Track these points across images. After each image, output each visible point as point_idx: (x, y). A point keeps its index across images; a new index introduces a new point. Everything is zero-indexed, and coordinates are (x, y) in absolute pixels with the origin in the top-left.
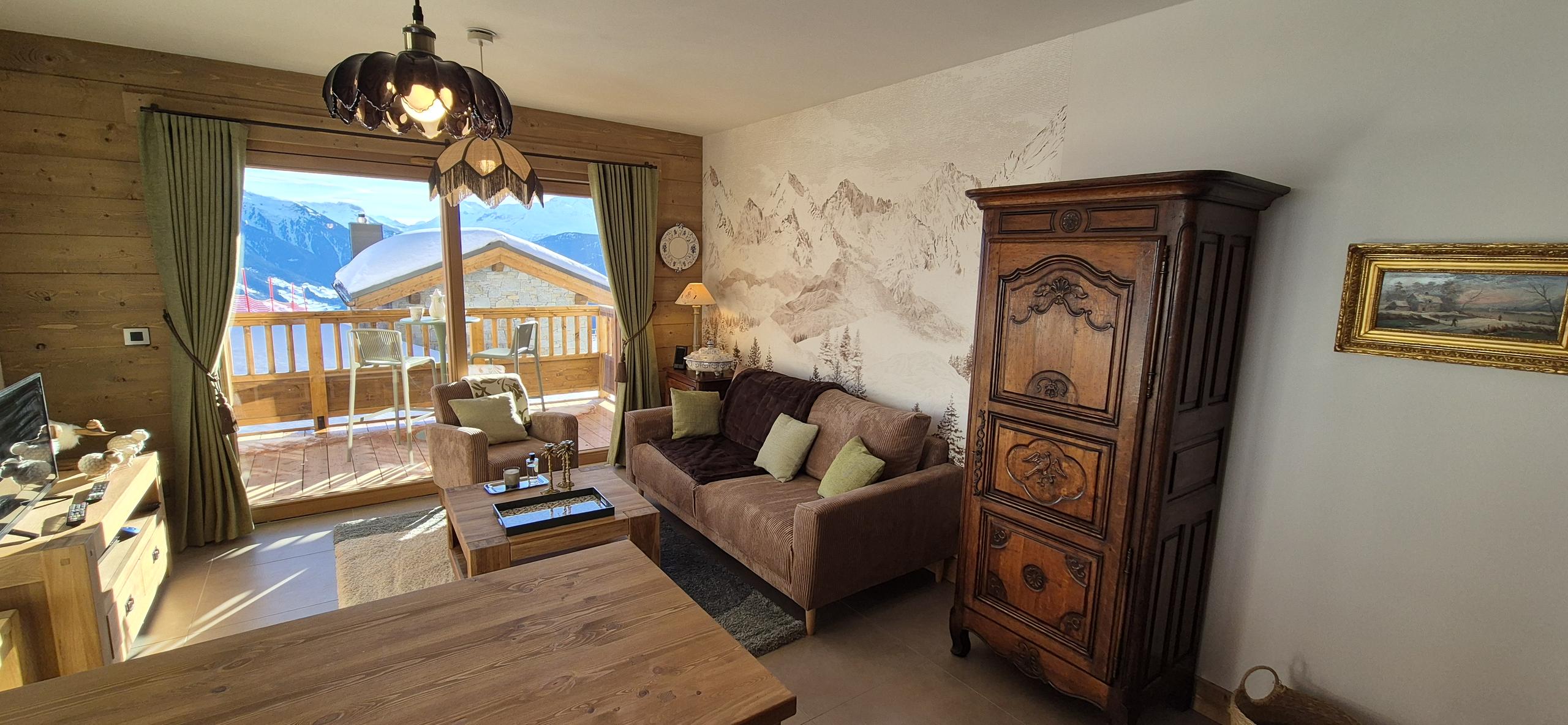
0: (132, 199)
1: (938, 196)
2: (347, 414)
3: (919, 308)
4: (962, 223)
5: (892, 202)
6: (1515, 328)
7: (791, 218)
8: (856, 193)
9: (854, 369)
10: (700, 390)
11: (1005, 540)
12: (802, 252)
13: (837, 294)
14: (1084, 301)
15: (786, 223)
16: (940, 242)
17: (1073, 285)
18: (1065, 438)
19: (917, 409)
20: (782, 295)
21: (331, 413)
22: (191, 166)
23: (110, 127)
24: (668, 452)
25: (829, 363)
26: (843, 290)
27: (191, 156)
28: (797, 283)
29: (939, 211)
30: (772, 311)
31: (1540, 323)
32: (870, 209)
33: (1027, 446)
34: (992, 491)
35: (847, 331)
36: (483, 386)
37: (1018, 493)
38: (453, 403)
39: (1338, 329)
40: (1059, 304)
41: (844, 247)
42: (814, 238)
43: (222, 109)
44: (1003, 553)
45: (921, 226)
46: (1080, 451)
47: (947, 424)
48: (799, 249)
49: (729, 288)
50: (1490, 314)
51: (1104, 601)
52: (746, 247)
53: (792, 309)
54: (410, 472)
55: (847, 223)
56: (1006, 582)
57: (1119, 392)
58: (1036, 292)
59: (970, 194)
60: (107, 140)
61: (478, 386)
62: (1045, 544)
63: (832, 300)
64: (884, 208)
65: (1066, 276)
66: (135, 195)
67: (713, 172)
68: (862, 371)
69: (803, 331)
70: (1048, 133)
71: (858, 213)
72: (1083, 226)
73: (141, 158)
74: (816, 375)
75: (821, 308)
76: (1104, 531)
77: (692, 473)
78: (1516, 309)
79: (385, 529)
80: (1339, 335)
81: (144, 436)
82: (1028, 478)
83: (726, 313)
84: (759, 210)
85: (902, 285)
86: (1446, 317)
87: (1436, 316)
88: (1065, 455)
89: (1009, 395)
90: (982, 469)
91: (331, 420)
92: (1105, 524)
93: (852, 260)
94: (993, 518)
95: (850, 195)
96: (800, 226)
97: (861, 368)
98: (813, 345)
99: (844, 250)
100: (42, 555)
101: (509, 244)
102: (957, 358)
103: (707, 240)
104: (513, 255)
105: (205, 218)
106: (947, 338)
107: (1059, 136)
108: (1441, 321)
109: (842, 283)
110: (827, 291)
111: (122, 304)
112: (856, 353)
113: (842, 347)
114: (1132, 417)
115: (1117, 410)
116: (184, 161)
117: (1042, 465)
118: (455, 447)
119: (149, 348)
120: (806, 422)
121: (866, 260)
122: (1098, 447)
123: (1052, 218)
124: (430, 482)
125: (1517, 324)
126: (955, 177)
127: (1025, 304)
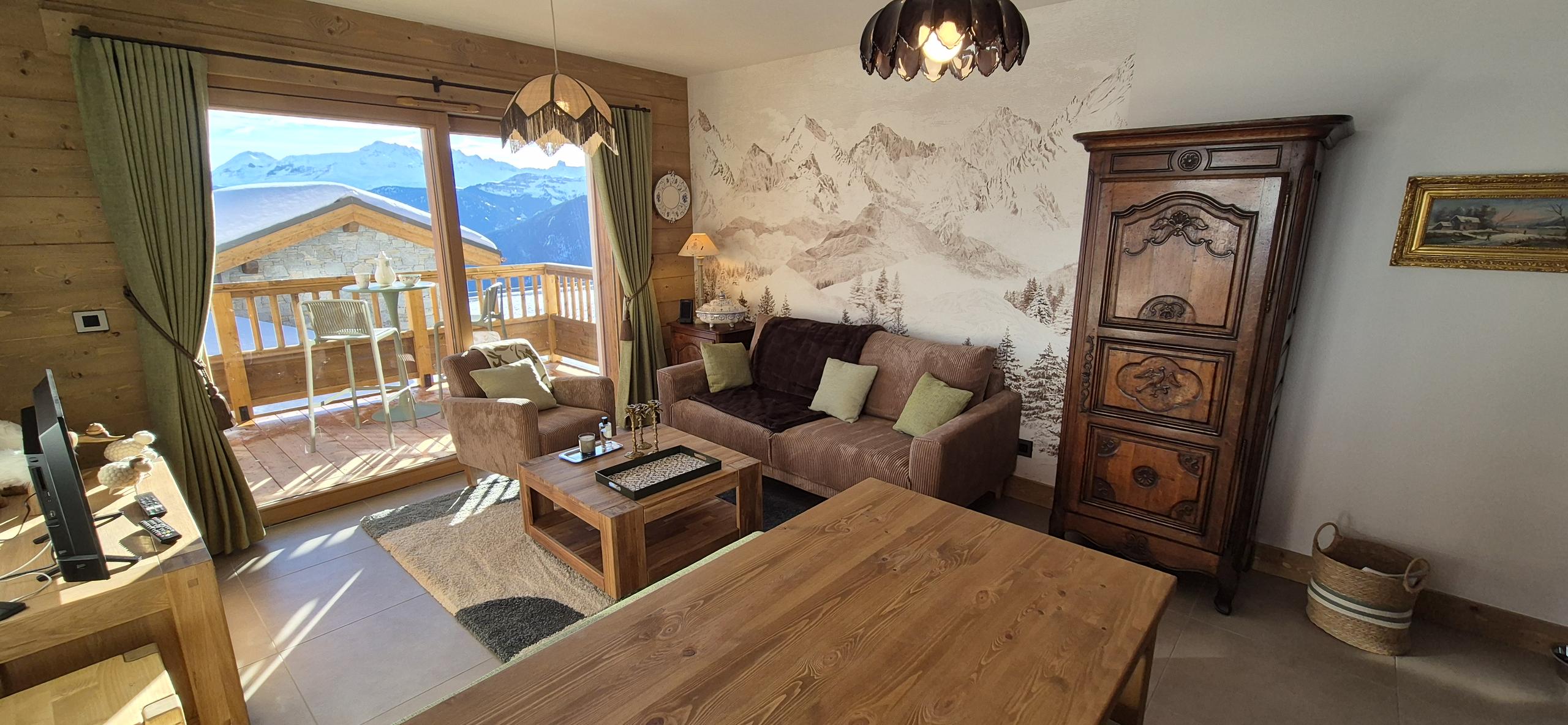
0: (66, 149)
1: (992, 139)
2: (306, 395)
3: (970, 248)
4: (1019, 165)
5: (937, 146)
6: (1537, 239)
7: (811, 163)
8: (891, 137)
9: (893, 311)
10: (720, 342)
11: (1114, 448)
12: (826, 198)
13: (870, 239)
14: (1204, 232)
15: (804, 169)
16: (993, 185)
17: (1193, 218)
18: (1180, 354)
19: (968, 343)
20: (801, 242)
21: (255, 401)
22: (147, 106)
23: (26, 55)
24: (722, 405)
25: (861, 306)
26: (878, 234)
27: (145, 93)
28: (820, 229)
29: (992, 154)
30: (788, 259)
31: (1555, 235)
32: (909, 153)
33: (1139, 364)
34: (1099, 406)
35: (883, 273)
36: (498, 353)
37: (1128, 406)
38: (476, 374)
39: (1394, 247)
40: (1178, 235)
41: (878, 192)
42: (841, 183)
43: (172, 34)
44: (1112, 460)
45: (971, 170)
46: (1198, 363)
47: (1002, 355)
48: (821, 196)
49: (730, 238)
50: (1517, 230)
51: (1218, 486)
52: (751, 194)
53: (814, 256)
54: (398, 456)
55: (882, 169)
56: (1115, 484)
57: (1239, 309)
58: (1152, 226)
59: (1078, 137)
60: (23, 72)
61: (493, 353)
62: (1157, 446)
63: (863, 245)
64: (927, 151)
65: (1185, 211)
66: (68, 144)
67: (703, 116)
68: (902, 312)
69: (827, 277)
70: (1115, 79)
71: (894, 157)
72: (1204, 164)
73: (79, 94)
74: (846, 319)
75: (851, 253)
76: (1220, 429)
77: (764, 423)
78: (1538, 225)
79: (425, 516)
80: (1395, 252)
81: (150, 439)
82: (1140, 392)
83: (725, 263)
84: (768, 155)
85: (950, 226)
86: (1482, 234)
87: (1474, 233)
88: (1181, 369)
89: (1120, 320)
90: (1090, 389)
91: (257, 410)
92: (1221, 422)
93: (889, 204)
94: (1100, 431)
95: (885, 140)
96: (822, 172)
97: (901, 309)
98: (842, 290)
99: (879, 194)
100: (166, 579)
101: (363, 199)
102: (1014, 293)
103: (698, 188)
104: (369, 212)
105: (171, 171)
106: (1002, 275)
107: (1127, 82)
108: (1478, 237)
109: (876, 228)
110: (858, 235)
111: (68, 282)
112: (895, 295)
113: (877, 290)
114: (1251, 330)
115: (1237, 325)
116: (137, 100)
117: (1155, 379)
118: (497, 420)
119: (109, 334)
120: (858, 364)
121: (906, 203)
122: (1215, 358)
123: (1170, 160)
124: (452, 459)
125: (1538, 237)
126: (1011, 121)
127: (1140, 238)
